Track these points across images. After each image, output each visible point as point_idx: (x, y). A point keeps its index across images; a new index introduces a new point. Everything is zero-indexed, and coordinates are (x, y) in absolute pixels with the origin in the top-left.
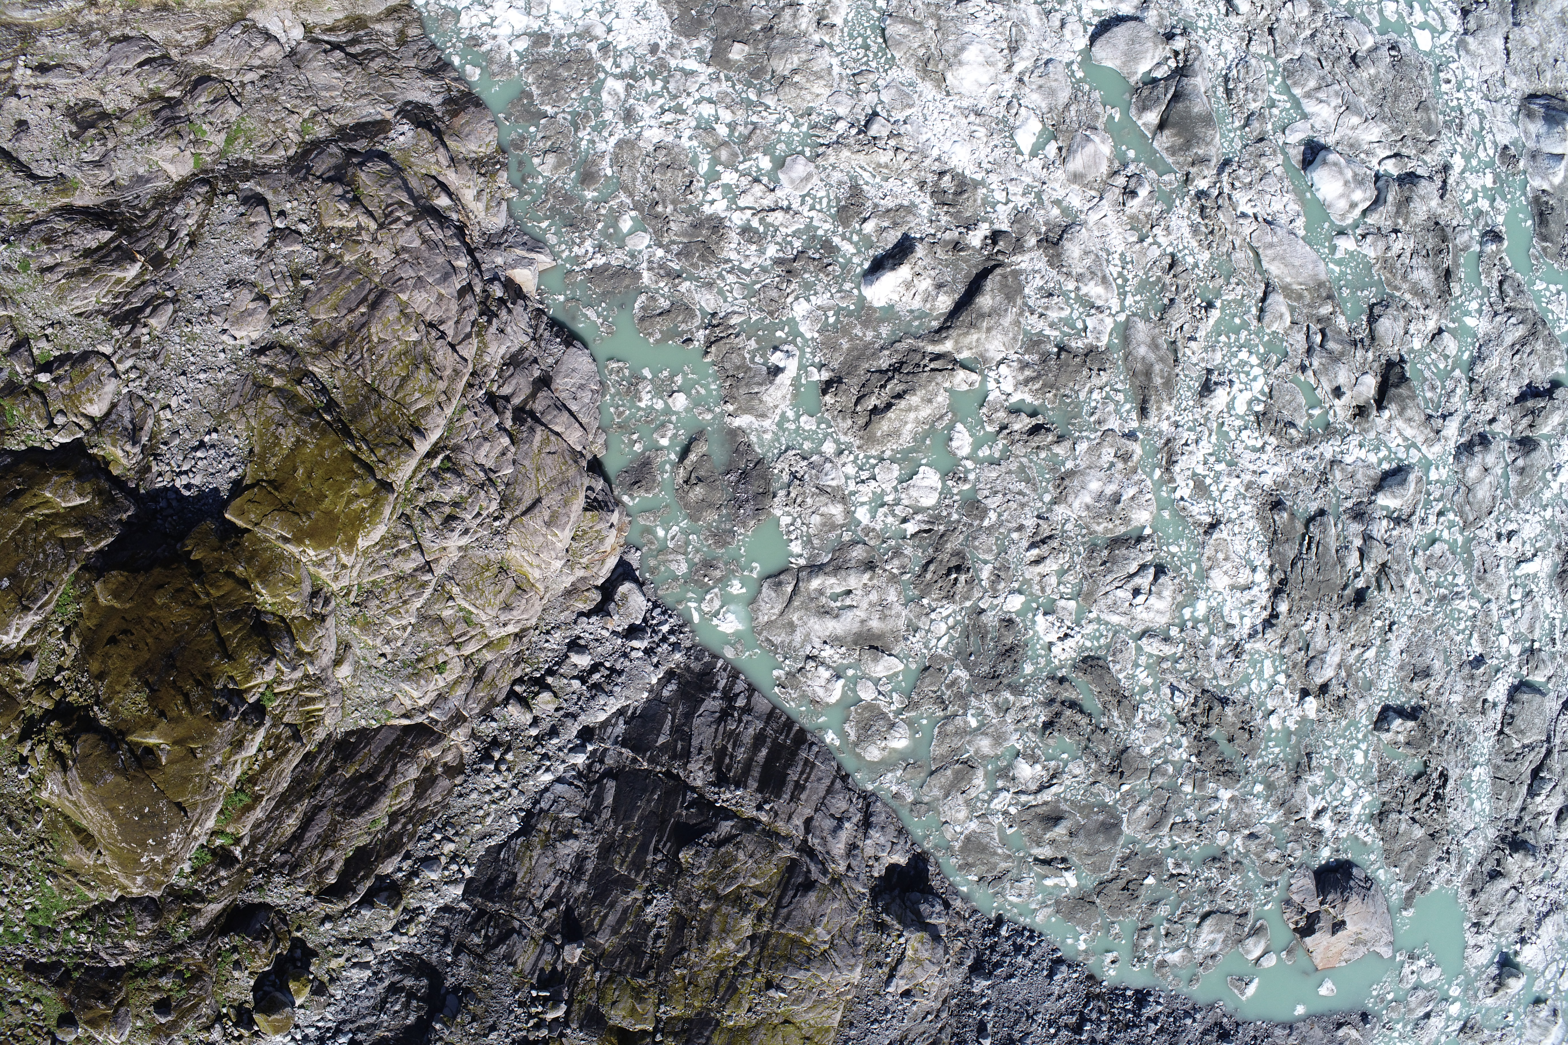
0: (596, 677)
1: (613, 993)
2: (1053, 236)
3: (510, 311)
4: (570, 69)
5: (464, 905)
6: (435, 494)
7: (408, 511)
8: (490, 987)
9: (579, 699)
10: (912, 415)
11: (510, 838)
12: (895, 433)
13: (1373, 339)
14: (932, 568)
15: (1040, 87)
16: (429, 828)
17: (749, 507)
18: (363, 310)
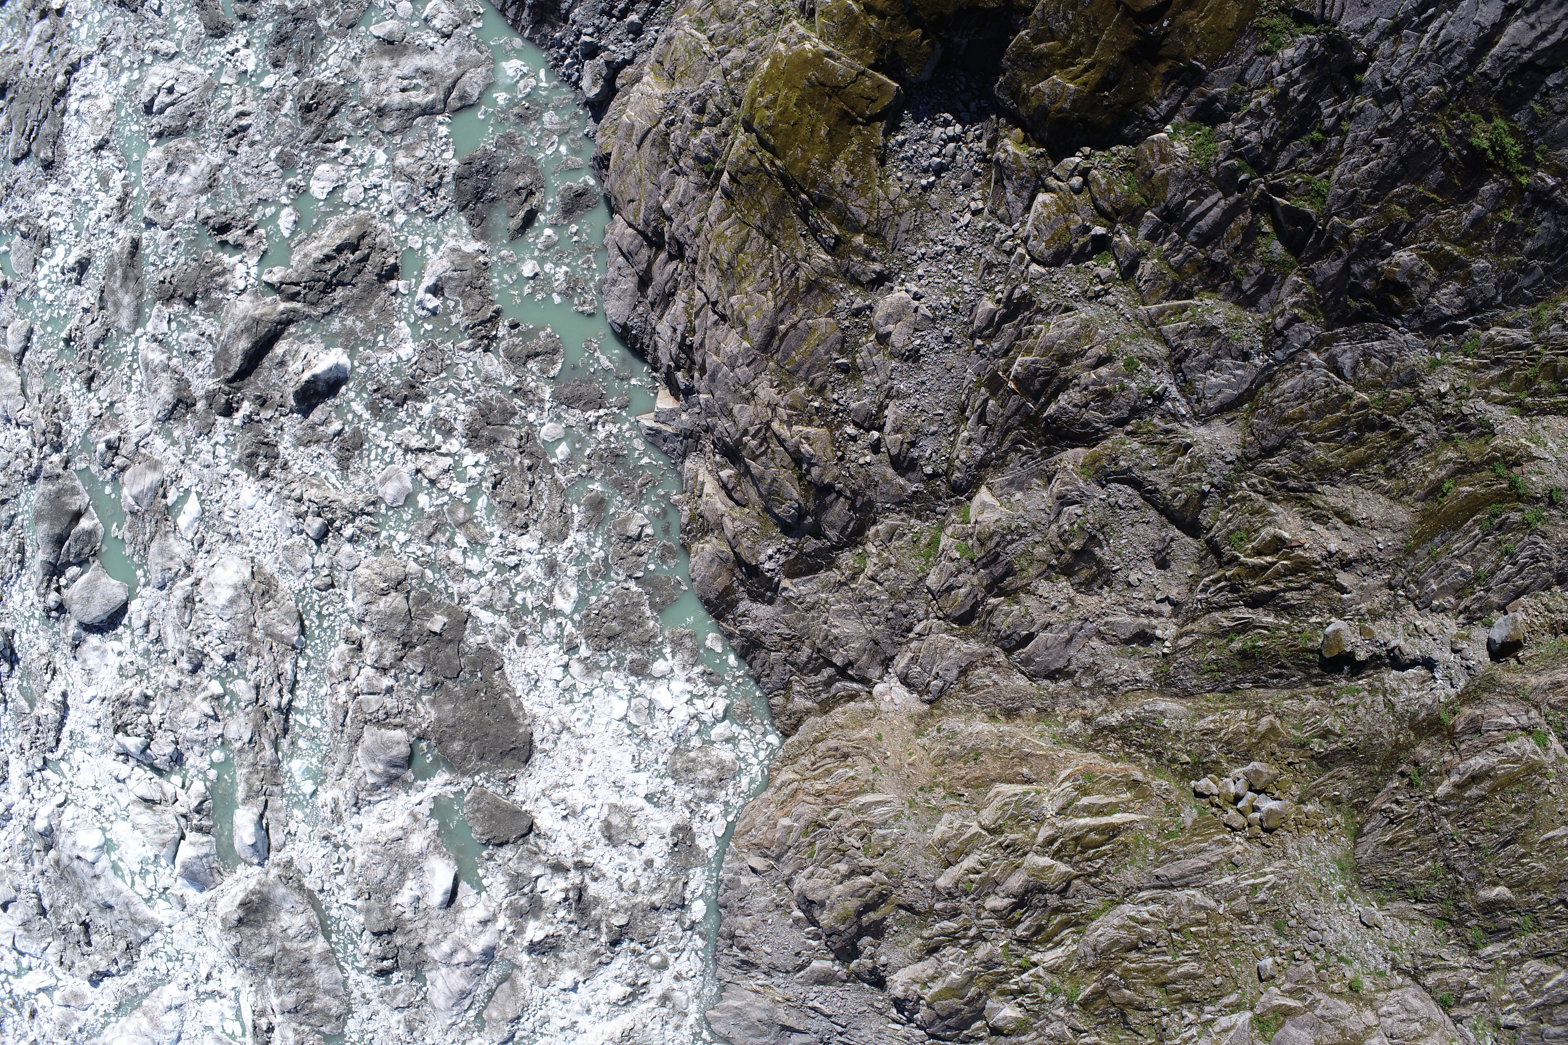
2: (181, 409)
3: (671, 356)
4: (608, 629)
6: (714, 133)
7: (735, 110)
12: (339, 228)
14: (330, 110)
15: (171, 559)
18: (782, 327)
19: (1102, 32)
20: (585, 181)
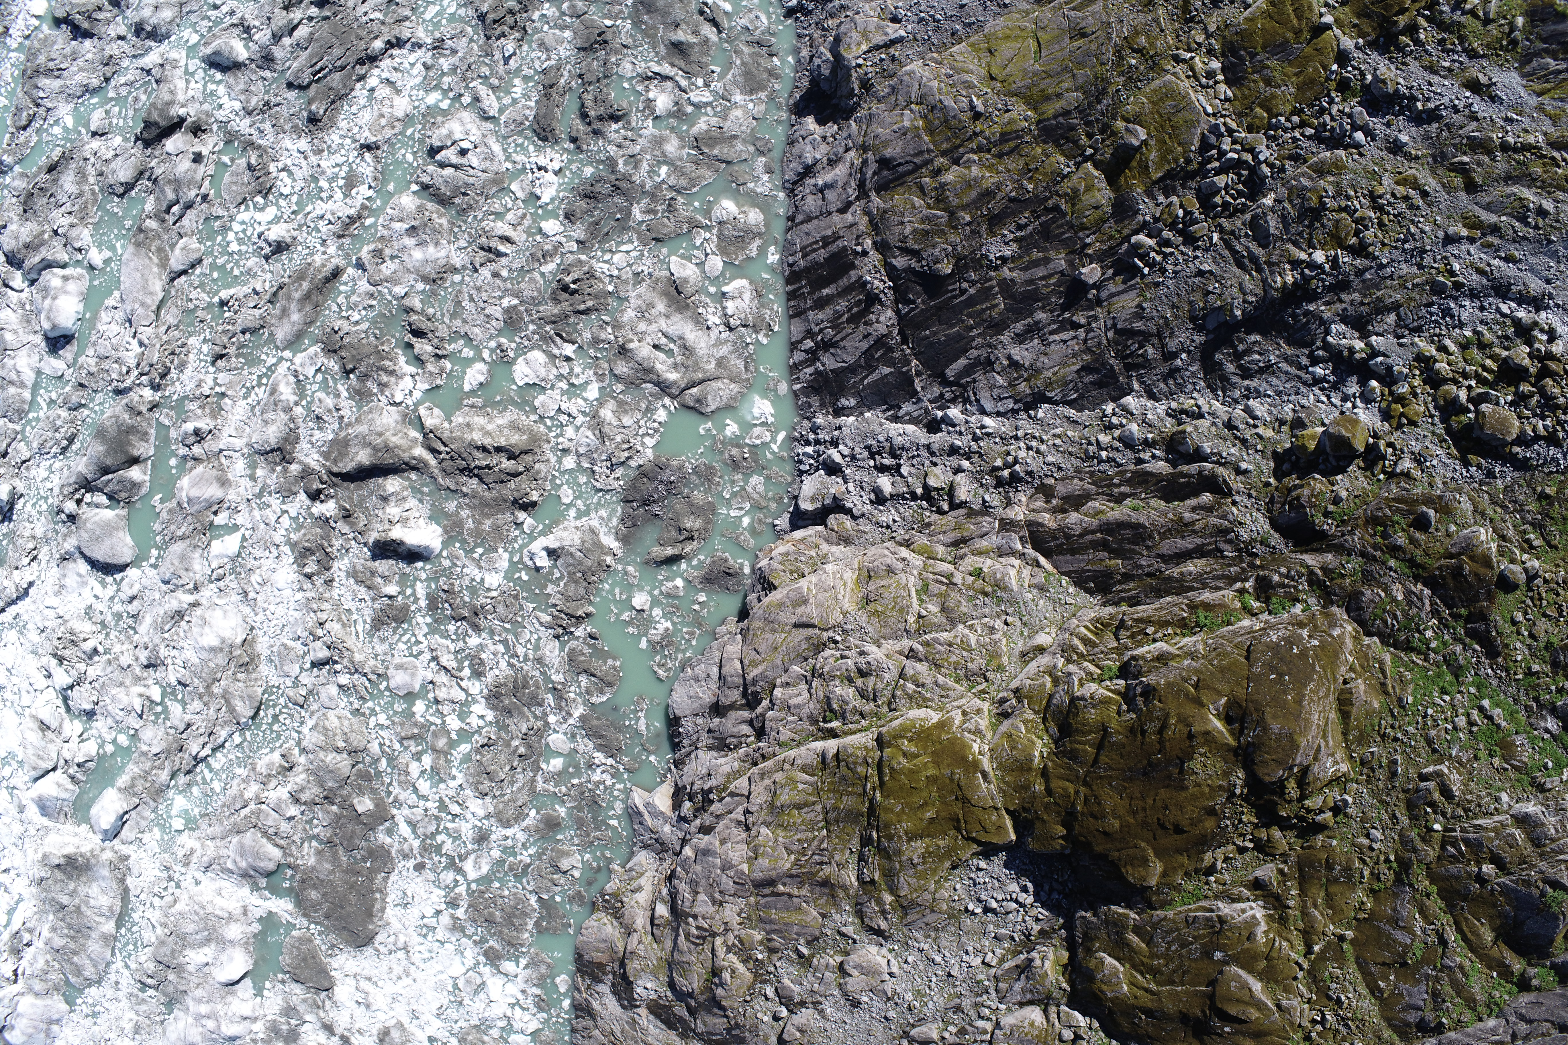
0: (887, 461)
1: (1091, 216)
2: (277, 457)
3: (692, 784)
4: (491, 914)
5: (1136, 386)
6: (857, 702)
7: (885, 709)
8: (1173, 306)
9: (913, 457)
10: (490, 427)
11: (1056, 403)
12: (514, 426)
13: (141, 173)
14: (582, 307)
15: (187, 570)
16: (1104, 467)
17: (664, 476)
18: (781, 888)
19: (1182, 983)
20: (742, 565)
